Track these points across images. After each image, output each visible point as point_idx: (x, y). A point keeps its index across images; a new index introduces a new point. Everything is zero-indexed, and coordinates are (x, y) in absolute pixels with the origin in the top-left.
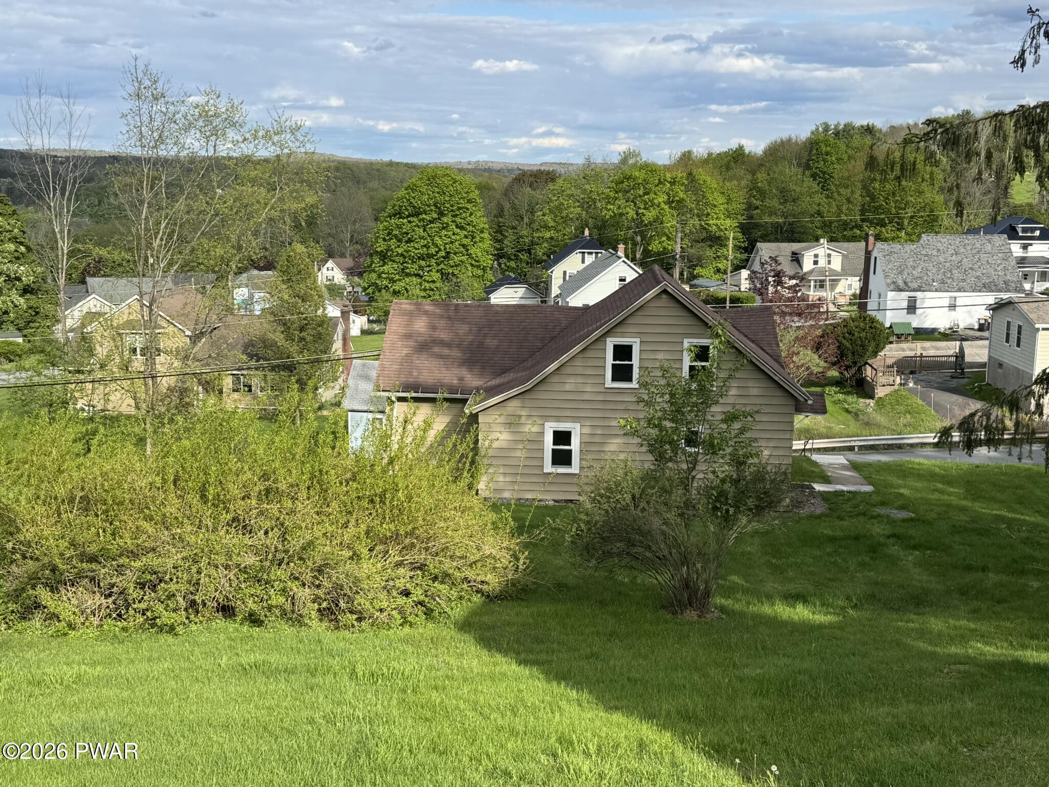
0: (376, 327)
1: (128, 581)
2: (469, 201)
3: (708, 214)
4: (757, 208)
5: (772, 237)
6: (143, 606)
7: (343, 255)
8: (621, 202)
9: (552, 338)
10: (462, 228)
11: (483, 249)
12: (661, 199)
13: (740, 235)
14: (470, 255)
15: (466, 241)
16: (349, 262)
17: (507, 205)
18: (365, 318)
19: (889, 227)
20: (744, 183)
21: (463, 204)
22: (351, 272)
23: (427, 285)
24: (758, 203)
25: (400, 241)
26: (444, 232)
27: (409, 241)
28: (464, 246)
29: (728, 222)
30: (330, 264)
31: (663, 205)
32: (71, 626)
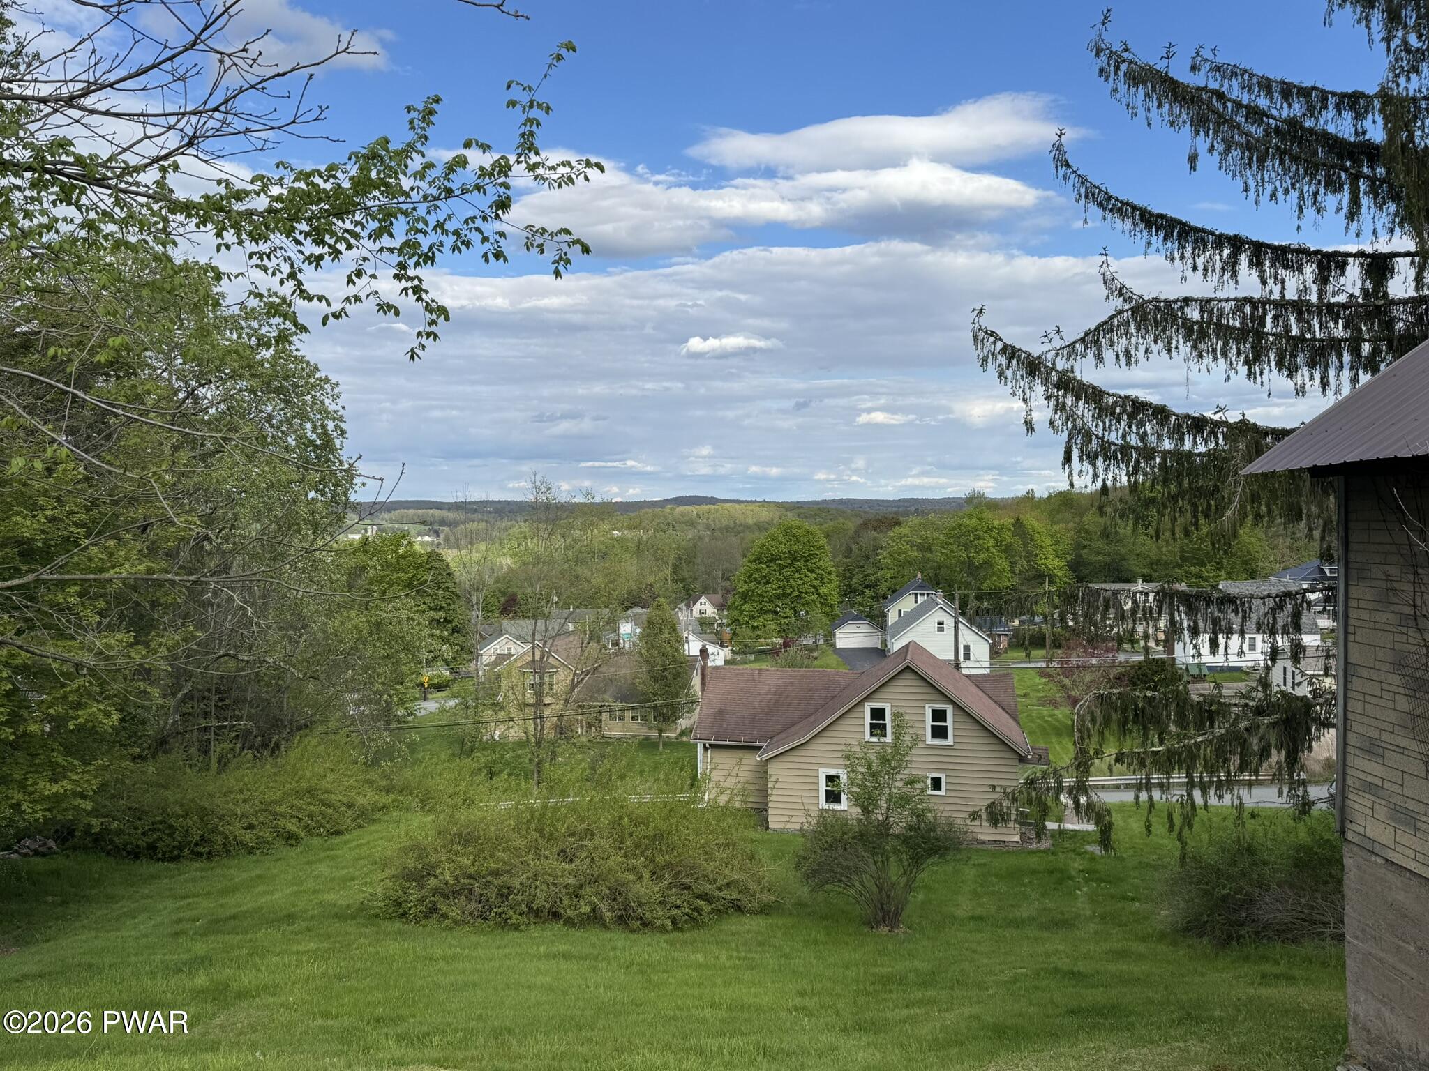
0: (738, 658)
1: (491, 893)
2: (819, 548)
3: (1037, 555)
4: (1085, 547)
5: (1100, 575)
6: (500, 910)
7: (715, 592)
8: (954, 547)
9: (833, 698)
10: (812, 571)
11: (831, 589)
12: (991, 543)
13: (1069, 573)
14: (819, 595)
15: (816, 583)
16: (718, 597)
17: (854, 547)
18: (727, 650)
19: (1208, 567)
20: (1071, 525)
21: (814, 551)
22: (720, 607)
23: (783, 621)
24: (1086, 543)
25: (759, 583)
26: (797, 575)
27: (768, 582)
28: (814, 587)
29: (1057, 562)
30: (703, 600)
31: (992, 550)
32: (456, 923)
